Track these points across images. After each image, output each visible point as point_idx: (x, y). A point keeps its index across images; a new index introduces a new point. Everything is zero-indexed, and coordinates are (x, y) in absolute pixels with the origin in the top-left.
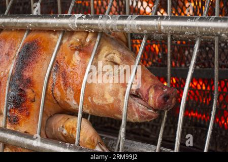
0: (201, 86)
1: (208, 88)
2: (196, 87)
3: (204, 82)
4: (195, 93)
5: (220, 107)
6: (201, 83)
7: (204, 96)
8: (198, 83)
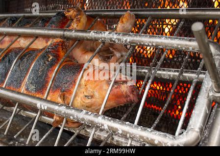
0: (160, 87)
1: (164, 89)
2: (156, 88)
3: (161, 85)
4: (155, 92)
5: (172, 102)
6: (159, 85)
7: (161, 95)
8: (158, 85)
